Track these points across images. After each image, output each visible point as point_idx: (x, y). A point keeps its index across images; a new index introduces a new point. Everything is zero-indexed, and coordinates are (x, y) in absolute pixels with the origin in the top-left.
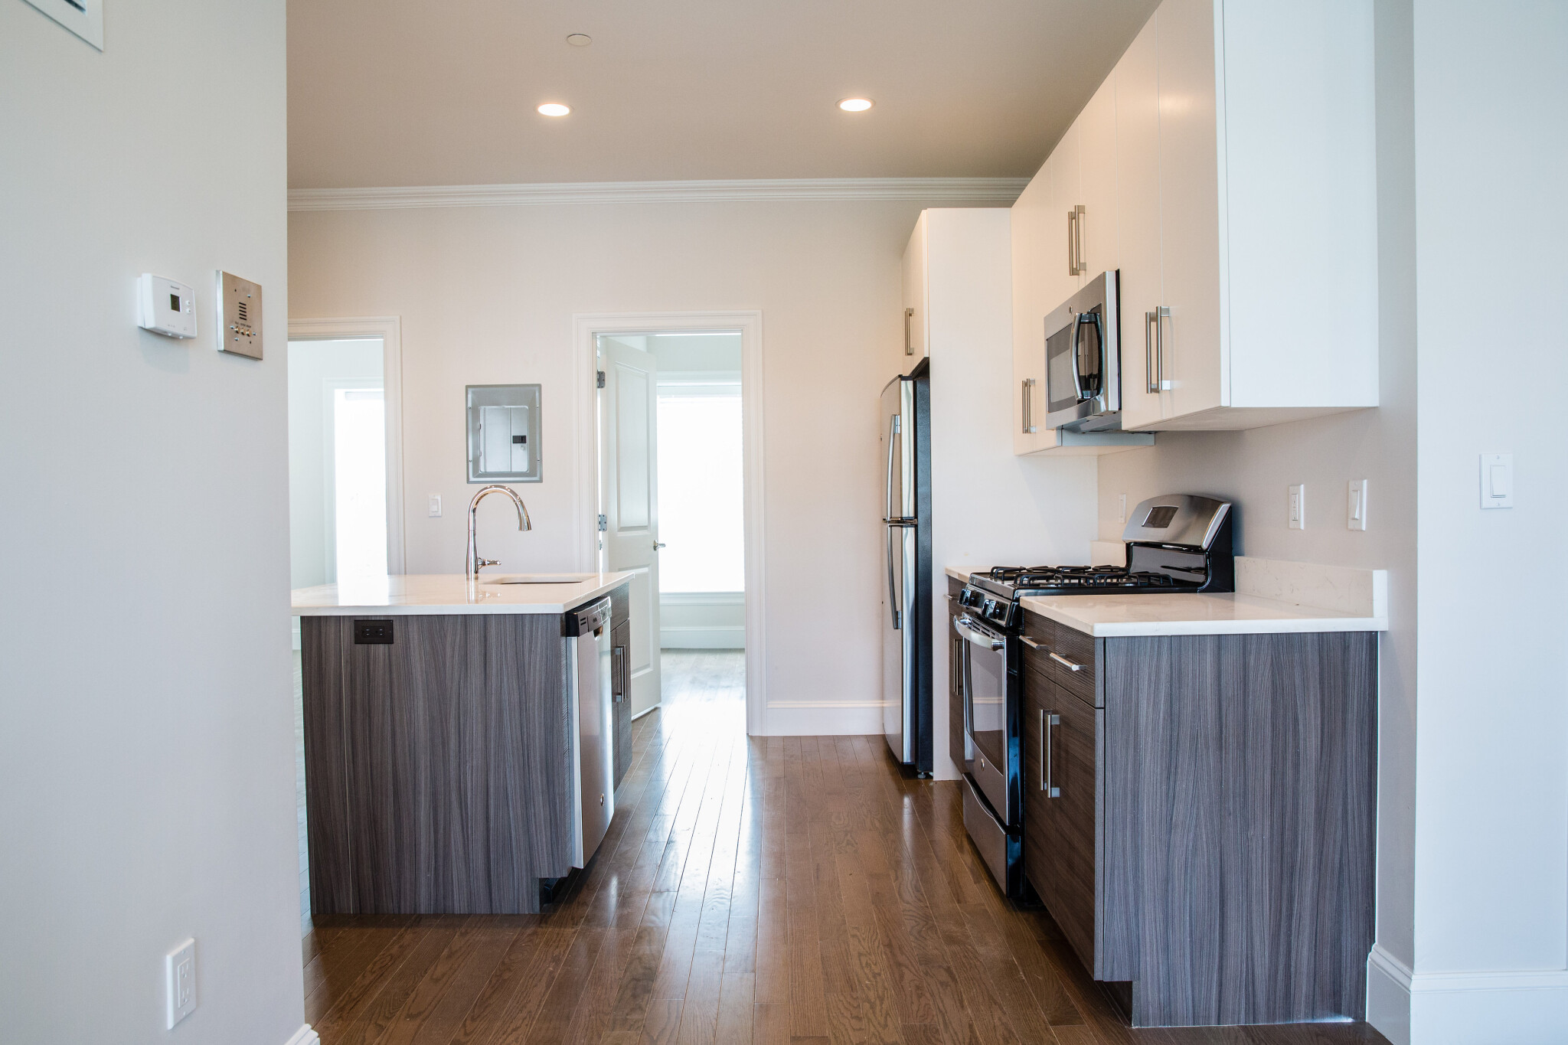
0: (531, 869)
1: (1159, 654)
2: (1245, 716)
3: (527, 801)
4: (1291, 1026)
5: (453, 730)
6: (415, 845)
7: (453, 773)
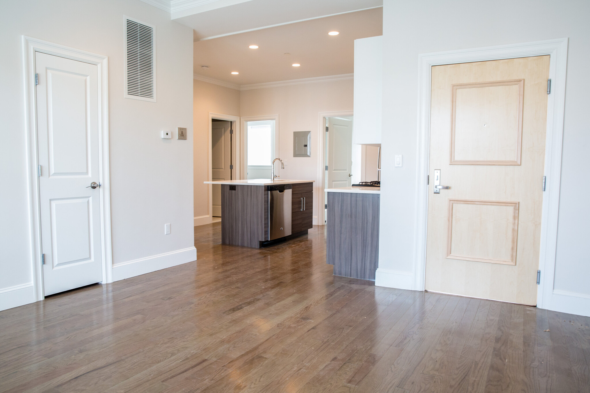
0: (258, 239)
1: (339, 196)
2: (356, 211)
3: (258, 225)
4: (361, 279)
5: (245, 208)
6: (239, 232)
7: (245, 218)
